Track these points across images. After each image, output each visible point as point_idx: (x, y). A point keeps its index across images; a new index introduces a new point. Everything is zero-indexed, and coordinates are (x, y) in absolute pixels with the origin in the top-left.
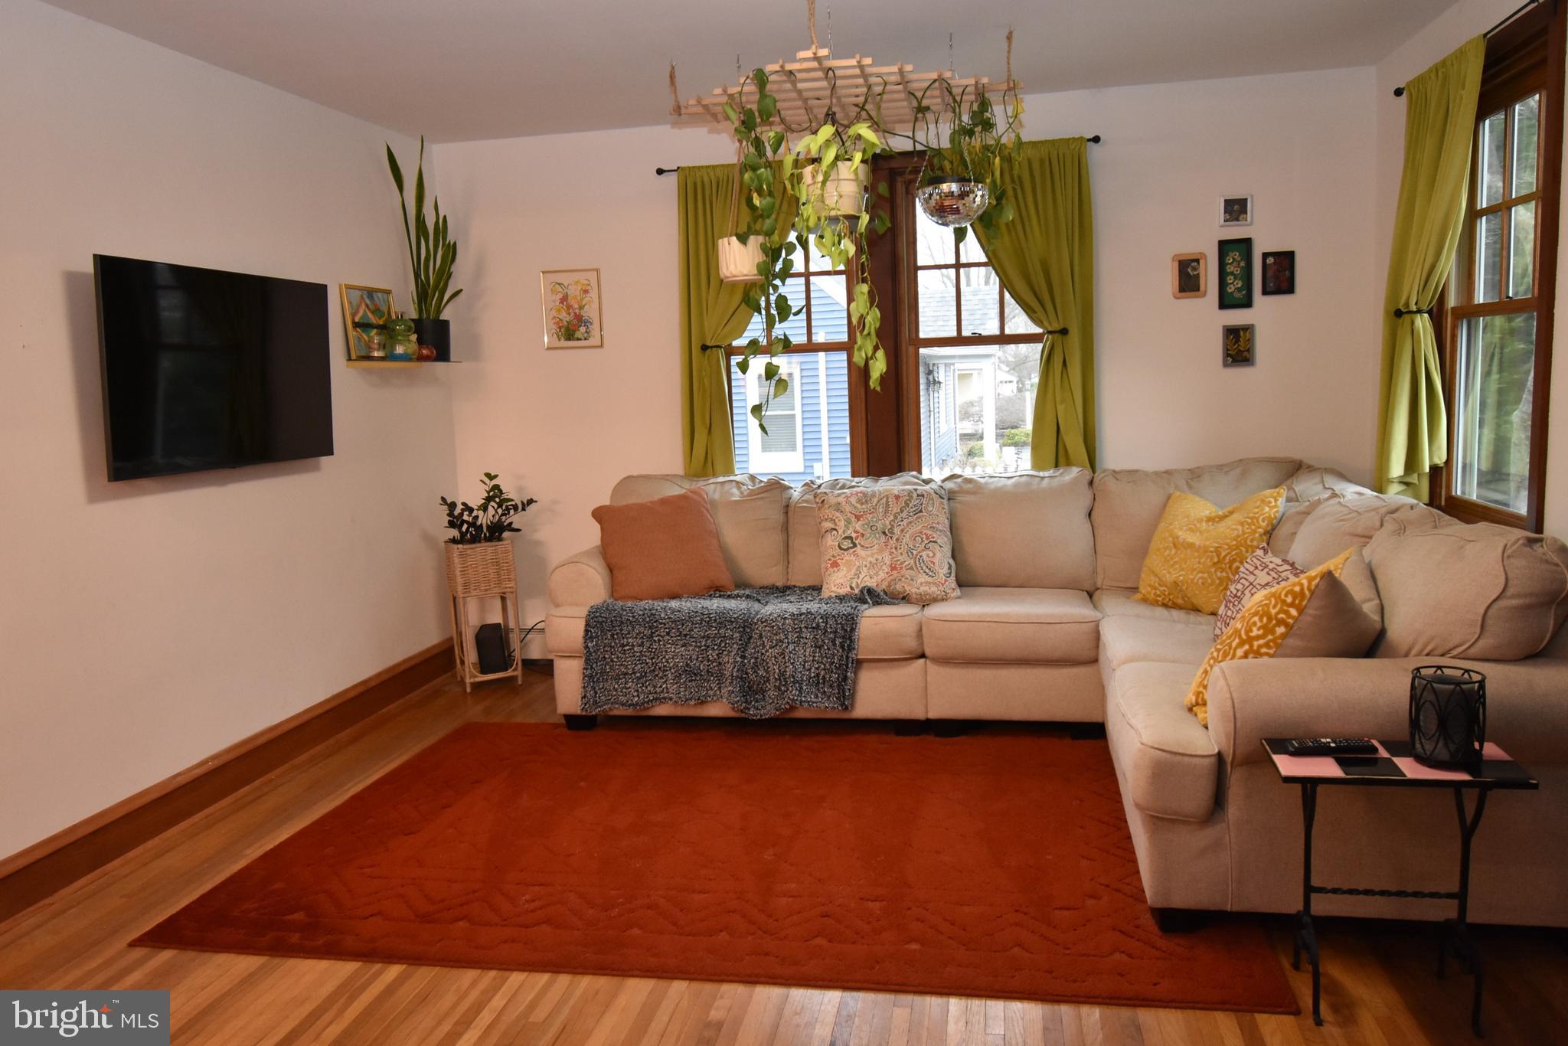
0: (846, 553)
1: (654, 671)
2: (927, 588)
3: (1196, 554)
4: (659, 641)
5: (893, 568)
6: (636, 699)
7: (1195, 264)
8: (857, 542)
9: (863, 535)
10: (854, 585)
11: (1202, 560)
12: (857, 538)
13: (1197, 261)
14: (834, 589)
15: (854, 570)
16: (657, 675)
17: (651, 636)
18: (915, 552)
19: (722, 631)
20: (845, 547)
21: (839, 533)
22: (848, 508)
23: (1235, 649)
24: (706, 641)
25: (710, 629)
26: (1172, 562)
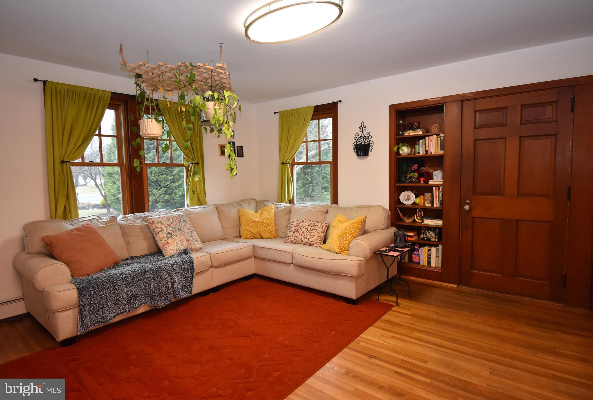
0: (170, 238)
1: (115, 302)
2: (197, 246)
3: (260, 224)
4: (119, 288)
5: (187, 241)
6: (109, 317)
7: (223, 147)
8: (172, 234)
9: (173, 231)
10: (177, 249)
11: (263, 225)
12: (172, 233)
13: (224, 146)
14: (171, 252)
15: (176, 244)
16: (117, 304)
17: (114, 287)
18: (190, 235)
19: (146, 276)
20: (169, 237)
21: (165, 232)
22: (165, 223)
23: (348, 236)
24: (140, 282)
25: (141, 277)
26: (254, 227)
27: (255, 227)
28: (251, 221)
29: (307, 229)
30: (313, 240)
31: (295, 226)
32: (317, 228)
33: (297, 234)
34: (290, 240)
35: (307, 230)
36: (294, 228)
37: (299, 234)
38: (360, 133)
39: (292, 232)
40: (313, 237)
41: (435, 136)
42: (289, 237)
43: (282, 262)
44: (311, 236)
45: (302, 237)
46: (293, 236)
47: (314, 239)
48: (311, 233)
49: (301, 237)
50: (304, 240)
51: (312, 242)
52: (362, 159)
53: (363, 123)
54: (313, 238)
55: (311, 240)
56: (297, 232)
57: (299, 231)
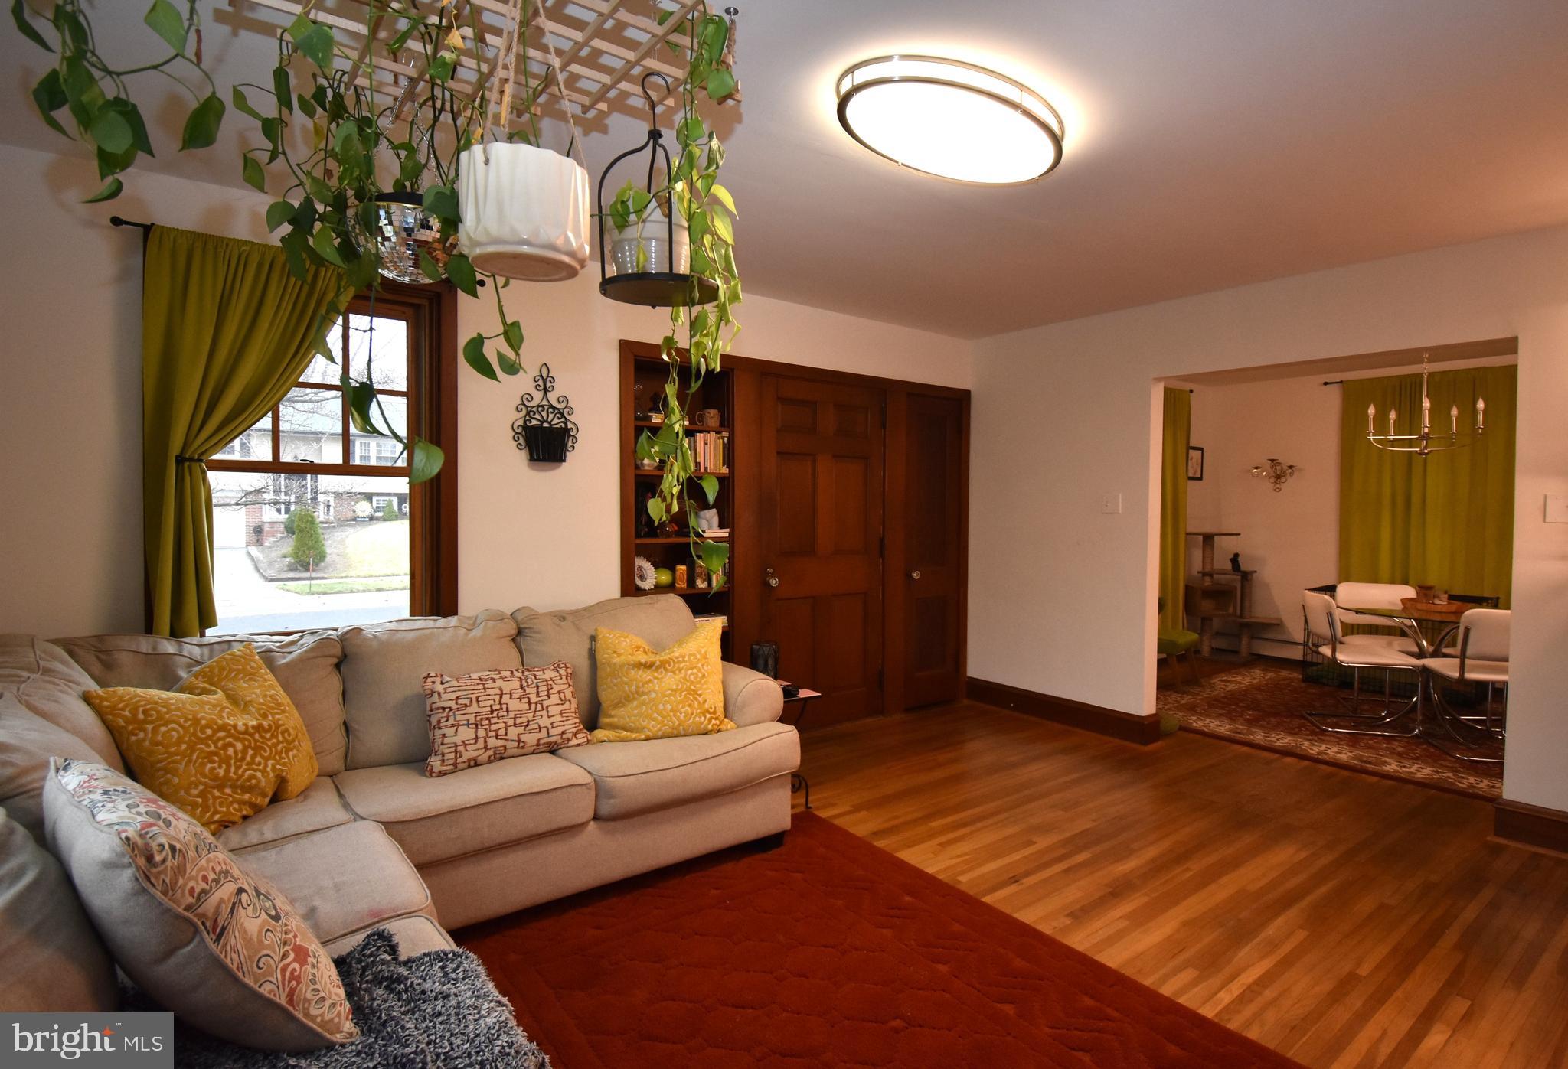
26: (248, 758)
27: (253, 757)
28: (222, 734)
29: (526, 700)
30: (563, 729)
31: (474, 700)
32: (556, 688)
33: (494, 727)
34: (466, 756)
35: (530, 703)
36: (474, 708)
37: (503, 725)
38: (538, 396)
39: (468, 725)
40: (558, 718)
41: (713, 434)
42: (460, 748)
43: (550, 832)
44: (552, 720)
45: (521, 730)
46: (477, 738)
47: (565, 723)
48: (547, 707)
49: (513, 733)
50: (530, 739)
51: (564, 736)
52: (542, 470)
53: (544, 367)
54: (562, 723)
55: (559, 730)
56: (494, 720)
57: (501, 714)
